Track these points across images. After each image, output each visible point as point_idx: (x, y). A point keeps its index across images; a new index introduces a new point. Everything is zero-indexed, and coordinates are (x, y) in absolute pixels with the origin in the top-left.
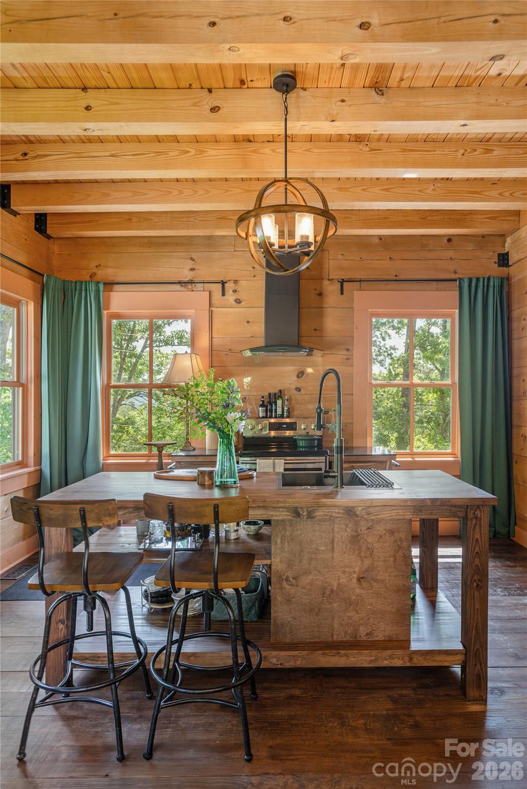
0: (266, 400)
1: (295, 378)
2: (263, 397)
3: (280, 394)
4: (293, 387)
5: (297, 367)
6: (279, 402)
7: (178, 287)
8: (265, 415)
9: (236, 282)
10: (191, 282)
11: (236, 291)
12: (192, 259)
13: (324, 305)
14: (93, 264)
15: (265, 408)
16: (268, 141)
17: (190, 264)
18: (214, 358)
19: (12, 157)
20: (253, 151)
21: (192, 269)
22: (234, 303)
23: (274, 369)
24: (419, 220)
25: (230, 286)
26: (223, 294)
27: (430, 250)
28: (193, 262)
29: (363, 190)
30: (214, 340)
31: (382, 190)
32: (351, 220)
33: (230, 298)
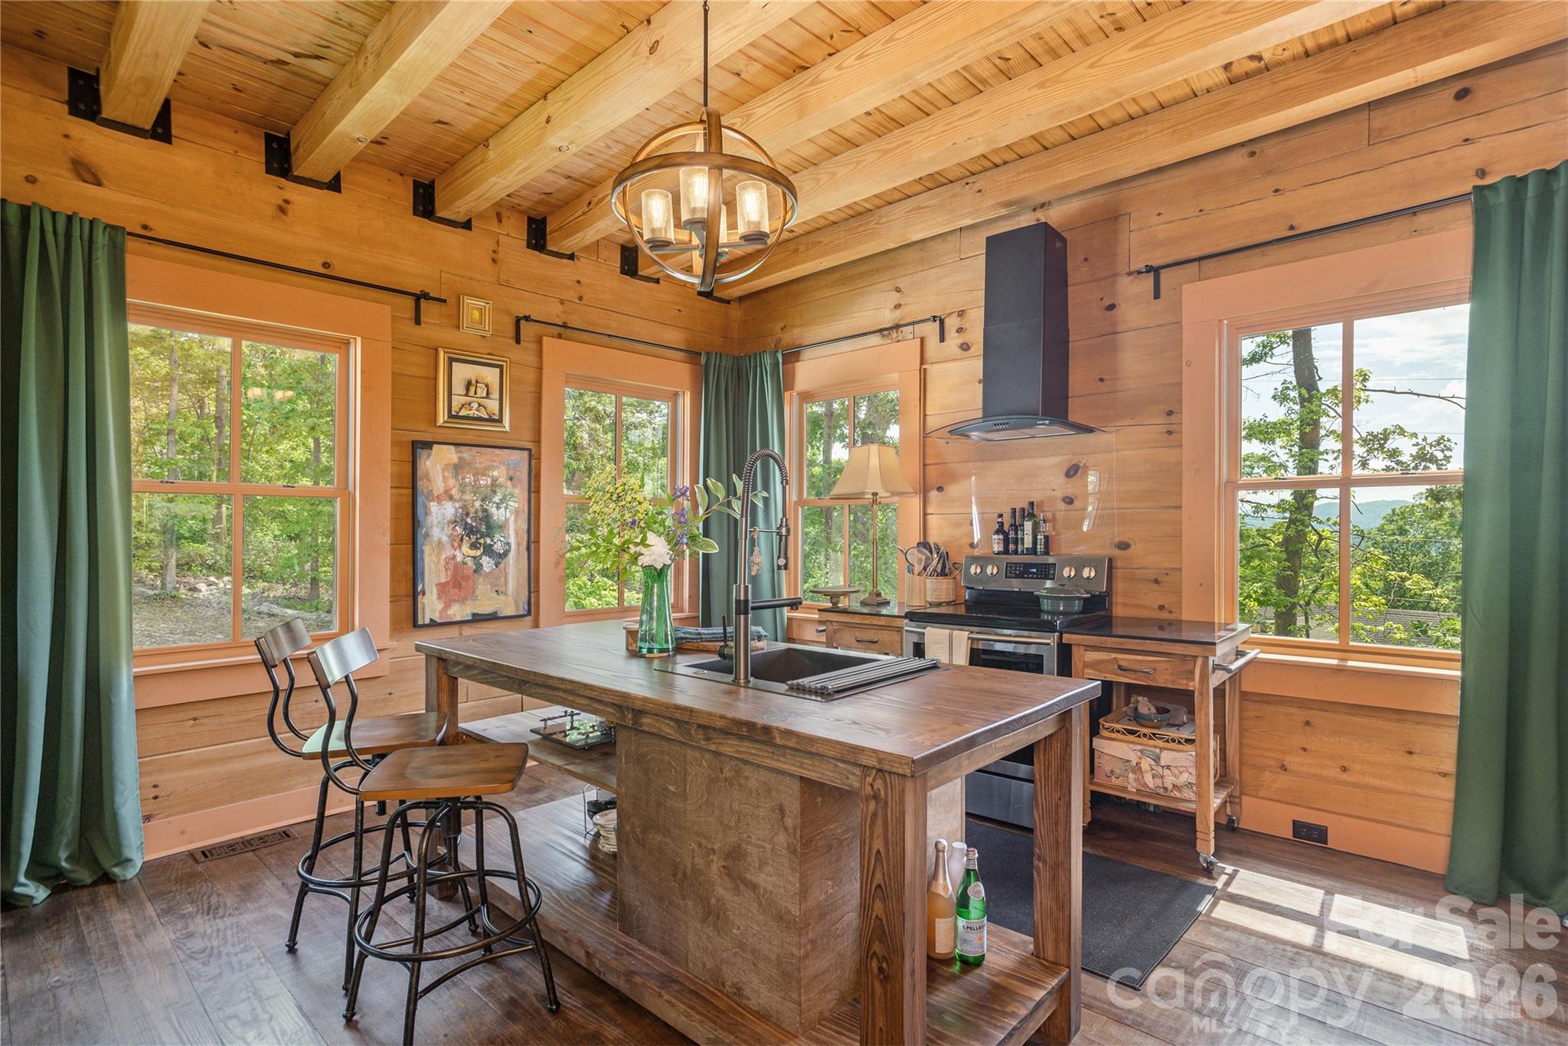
0: (1007, 521)
1: (1061, 479)
2: (1001, 516)
3: (1029, 512)
4: (1059, 494)
5: (1066, 457)
6: (1028, 525)
7: (875, 340)
8: (1001, 549)
9: (961, 314)
10: (897, 327)
11: (962, 329)
12: (898, 290)
13: (1119, 328)
14: (778, 327)
15: (1001, 537)
16: (830, 55)
17: (894, 297)
18: (929, 451)
19: (580, 213)
20: (813, 83)
21: (898, 306)
22: (959, 351)
23: (1026, 462)
24: (1320, 76)
25: (952, 323)
26: (942, 339)
27: (1392, 140)
28: (898, 295)
29: (1091, 66)
30: (928, 419)
31: (1131, 49)
32: (1143, 136)
33: (953, 340)
